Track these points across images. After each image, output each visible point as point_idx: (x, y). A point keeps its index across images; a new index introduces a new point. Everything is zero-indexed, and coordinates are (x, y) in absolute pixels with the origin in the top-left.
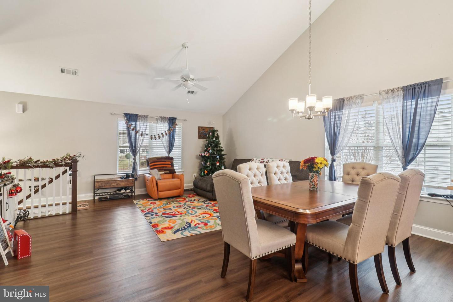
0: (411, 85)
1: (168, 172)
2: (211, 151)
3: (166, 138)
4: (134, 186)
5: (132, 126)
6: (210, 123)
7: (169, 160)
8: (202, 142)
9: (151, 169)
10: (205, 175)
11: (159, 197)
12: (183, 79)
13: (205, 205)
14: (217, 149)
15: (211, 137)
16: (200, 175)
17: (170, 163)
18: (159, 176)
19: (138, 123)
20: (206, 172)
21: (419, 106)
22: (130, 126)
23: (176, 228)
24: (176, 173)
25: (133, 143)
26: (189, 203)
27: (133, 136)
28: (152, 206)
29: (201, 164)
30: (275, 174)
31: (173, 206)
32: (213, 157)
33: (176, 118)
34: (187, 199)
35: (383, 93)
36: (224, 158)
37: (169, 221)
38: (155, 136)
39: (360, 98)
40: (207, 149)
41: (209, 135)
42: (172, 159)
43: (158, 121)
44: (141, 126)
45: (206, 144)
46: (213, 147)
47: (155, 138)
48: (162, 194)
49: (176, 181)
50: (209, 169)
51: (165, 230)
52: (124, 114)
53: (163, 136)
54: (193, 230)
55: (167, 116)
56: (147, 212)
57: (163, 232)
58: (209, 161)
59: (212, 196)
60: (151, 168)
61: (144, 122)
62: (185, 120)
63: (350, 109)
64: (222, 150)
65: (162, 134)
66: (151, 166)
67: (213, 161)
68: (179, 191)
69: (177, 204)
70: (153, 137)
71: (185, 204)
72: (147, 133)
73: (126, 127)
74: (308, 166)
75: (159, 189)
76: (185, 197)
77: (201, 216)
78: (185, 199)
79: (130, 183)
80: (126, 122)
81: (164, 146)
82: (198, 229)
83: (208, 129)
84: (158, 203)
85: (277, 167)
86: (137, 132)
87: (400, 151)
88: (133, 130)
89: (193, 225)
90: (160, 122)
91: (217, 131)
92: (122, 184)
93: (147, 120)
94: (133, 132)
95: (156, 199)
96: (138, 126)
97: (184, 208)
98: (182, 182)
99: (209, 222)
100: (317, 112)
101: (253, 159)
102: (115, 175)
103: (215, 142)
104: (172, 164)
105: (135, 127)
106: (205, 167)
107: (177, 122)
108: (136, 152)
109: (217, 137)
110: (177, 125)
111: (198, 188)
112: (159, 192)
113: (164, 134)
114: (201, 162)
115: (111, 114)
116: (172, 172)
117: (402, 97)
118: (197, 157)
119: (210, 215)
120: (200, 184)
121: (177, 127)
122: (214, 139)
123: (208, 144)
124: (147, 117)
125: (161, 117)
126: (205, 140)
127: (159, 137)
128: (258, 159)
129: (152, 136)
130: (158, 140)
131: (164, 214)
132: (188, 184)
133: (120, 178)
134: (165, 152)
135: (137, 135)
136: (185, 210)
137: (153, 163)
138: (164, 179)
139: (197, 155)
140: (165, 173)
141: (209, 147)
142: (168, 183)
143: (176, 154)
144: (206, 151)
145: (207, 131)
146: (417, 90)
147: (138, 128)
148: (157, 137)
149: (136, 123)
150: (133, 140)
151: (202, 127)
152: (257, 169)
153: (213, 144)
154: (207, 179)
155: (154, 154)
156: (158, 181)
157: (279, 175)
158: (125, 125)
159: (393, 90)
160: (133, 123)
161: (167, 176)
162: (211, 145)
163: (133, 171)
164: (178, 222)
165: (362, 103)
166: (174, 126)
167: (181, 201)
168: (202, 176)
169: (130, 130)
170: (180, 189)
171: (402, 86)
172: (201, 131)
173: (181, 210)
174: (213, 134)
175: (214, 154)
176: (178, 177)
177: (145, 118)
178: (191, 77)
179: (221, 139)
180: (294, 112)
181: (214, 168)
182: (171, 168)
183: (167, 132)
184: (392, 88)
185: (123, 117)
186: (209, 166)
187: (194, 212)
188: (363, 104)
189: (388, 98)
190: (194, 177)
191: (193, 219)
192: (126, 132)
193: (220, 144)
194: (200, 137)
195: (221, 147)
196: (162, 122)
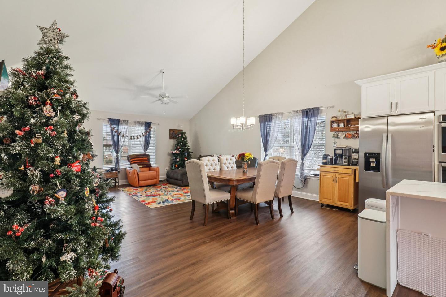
0: (306, 109)
1: (146, 166)
2: (180, 149)
3: (143, 139)
4: (118, 178)
5: (115, 129)
6: (179, 127)
7: (146, 157)
8: (173, 142)
9: (131, 164)
10: (175, 168)
11: (140, 185)
12: (161, 97)
13: (177, 190)
14: (185, 148)
15: (180, 138)
16: (171, 169)
17: (146, 159)
18: (139, 169)
19: (120, 126)
20: (176, 166)
21: (309, 122)
22: (114, 129)
23: (158, 202)
24: (152, 167)
25: (116, 143)
26: (164, 189)
27: (116, 137)
28: (135, 191)
29: (171, 160)
30: (225, 164)
31: (152, 191)
32: (182, 154)
33: (151, 123)
34: (162, 187)
35: (293, 113)
36: (191, 155)
37: (152, 199)
38: (134, 137)
39: (281, 114)
40: (177, 147)
41: (179, 136)
42: (148, 155)
43: (137, 125)
44: (122, 128)
45: (176, 144)
46: (182, 146)
47: (134, 138)
48: (142, 183)
49: (152, 173)
50: (178, 163)
51: (150, 203)
52: (109, 119)
53: (141, 137)
54: (170, 202)
55: (143, 121)
56: (133, 195)
57: (150, 204)
58: (178, 157)
59: (182, 183)
60: (132, 162)
61: (125, 126)
62: (158, 124)
63: (275, 121)
64: (189, 149)
65: (140, 135)
66: (132, 161)
67: (182, 157)
68: (155, 180)
69: (155, 190)
70: (133, 138)
71: (161, 190)
72: (127, 134)
73: (110, 130)
74: (242, 158)
75: (140, 179)
76: (161, 185)
77: (175, 195)
78: (160, 187)
79: (115, 175)
80: (110, 126)
81: (141, 145)
82: (173, 202)
83: (177, 132)
84: (139, 189)
85: (226, 160)
86: (120, 134)
87: (300, 149)
88: (116, 132)
89: (170, 200)
90: (138, 126)
91: (185, 133)
92: (108, 176)
93: (127, 124)
94: (116, 134)
95: (137, 186)
96: (120, 129)
97: (161, 192)
98: (158, 174)
99: (181, 198)
100: (248, 126)
101: (214, 155)
102: (101, 169)
103: (184, 142)
104: (148, 160)
105: (118, 130)
106: (176, 162)
107: (152, 126)
108: (119, 150)
109: (185, 138)
110: (152, 128)
111: (170, 178)
112: (140, 182)
113: (141, 135)
114: (172, 158)
115: (98, 119)
116: (149, 166)
117: (302, 116)
118: (169, 154)
119: (181, 195)
120: (172, 175)
121: (152, 129)
122: (183, 140)
123: (178, 143)
124: (127, 122)
125: (139, 122)
126: (175, 140)
127: (137, 138)
128: (217, 155)
129: (131, 137)
130: (136, 140)
131: (147, 195)
132: (163, 176)
133: (106, 171)
134: (143, 150)
135: (119, 136)
136: (163, 193)
137: (132, 159)
138: (142, 171)
139: (169, 153)
140: (143, 167)
141: (179, 146)
142: (147, 174)
143: (151, 152)
144: (176, 149)
145: (177, 133)
146: (308, 112)
147: (120, 131)
148: (136, 138)
149: (118, 126)
150: (116, 141)
151: (172, 130)
152: (213, 161)
153: (182, 143)
154: (178, 171)
155: (133, 152)
156: (139, 173)
157: (228, 165)
158: (110, 128)
159: (297, 111)
160: (116, 127)
161: (145, 169)
162: (180, 144)
163: (116, 166)
164: (159, 199)
165: (282, 117)
166: (150, 129)
167: (158, 188)
168: (173, 169)
169: (113, 132)
170: (156, 179)
171: (301, 109)
172: (172, 133)
173: (159, 193)
174: (182, 135)
175: (183, 151)
176: (154, 170)
177: (126, 122)
178: (167, 95)
179: (188, 140)
180: (234, 126)
181: (183, 163)
182: (148, 163)
183: (144, 134)
184: (297, 110)
185: (107, 121)
186: (179, 161)
187: (169, 194)
188: (282, 119)
189: (295, 116)
190: (166, 170)
191: (169, 197)
192: (110, 133)
193: (188, 143)
194: (171, 137)
195: (189, 146)
196: (140, 125)
